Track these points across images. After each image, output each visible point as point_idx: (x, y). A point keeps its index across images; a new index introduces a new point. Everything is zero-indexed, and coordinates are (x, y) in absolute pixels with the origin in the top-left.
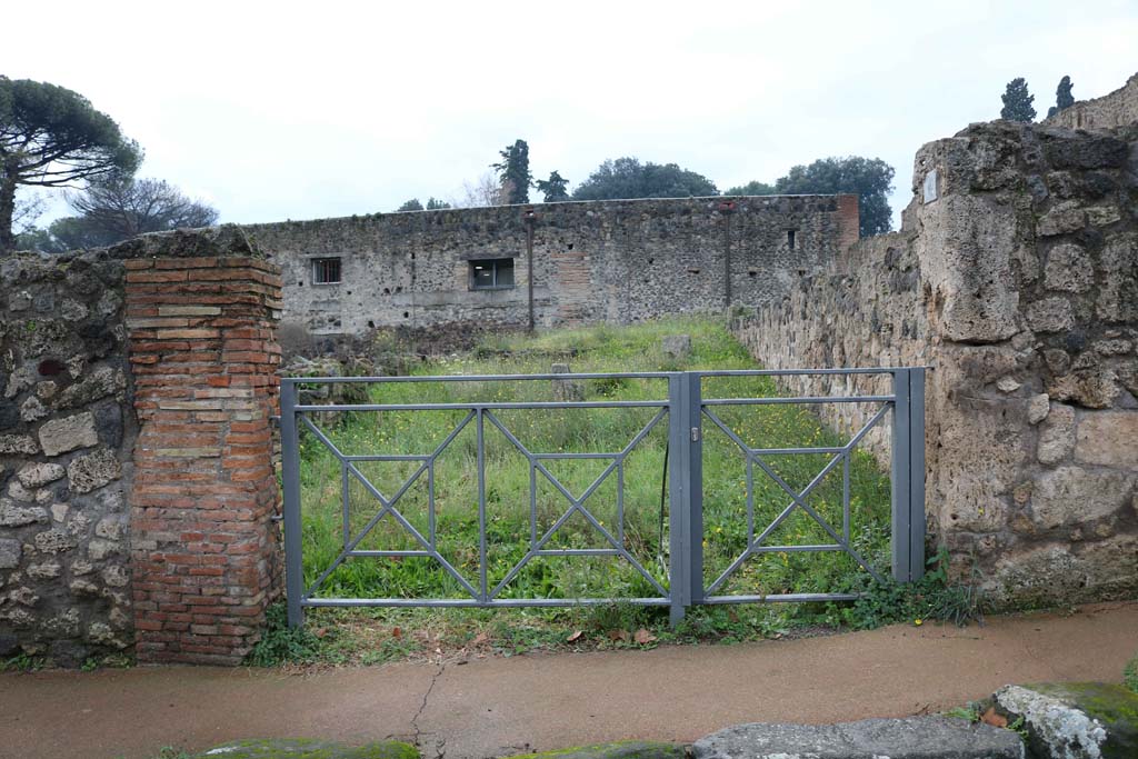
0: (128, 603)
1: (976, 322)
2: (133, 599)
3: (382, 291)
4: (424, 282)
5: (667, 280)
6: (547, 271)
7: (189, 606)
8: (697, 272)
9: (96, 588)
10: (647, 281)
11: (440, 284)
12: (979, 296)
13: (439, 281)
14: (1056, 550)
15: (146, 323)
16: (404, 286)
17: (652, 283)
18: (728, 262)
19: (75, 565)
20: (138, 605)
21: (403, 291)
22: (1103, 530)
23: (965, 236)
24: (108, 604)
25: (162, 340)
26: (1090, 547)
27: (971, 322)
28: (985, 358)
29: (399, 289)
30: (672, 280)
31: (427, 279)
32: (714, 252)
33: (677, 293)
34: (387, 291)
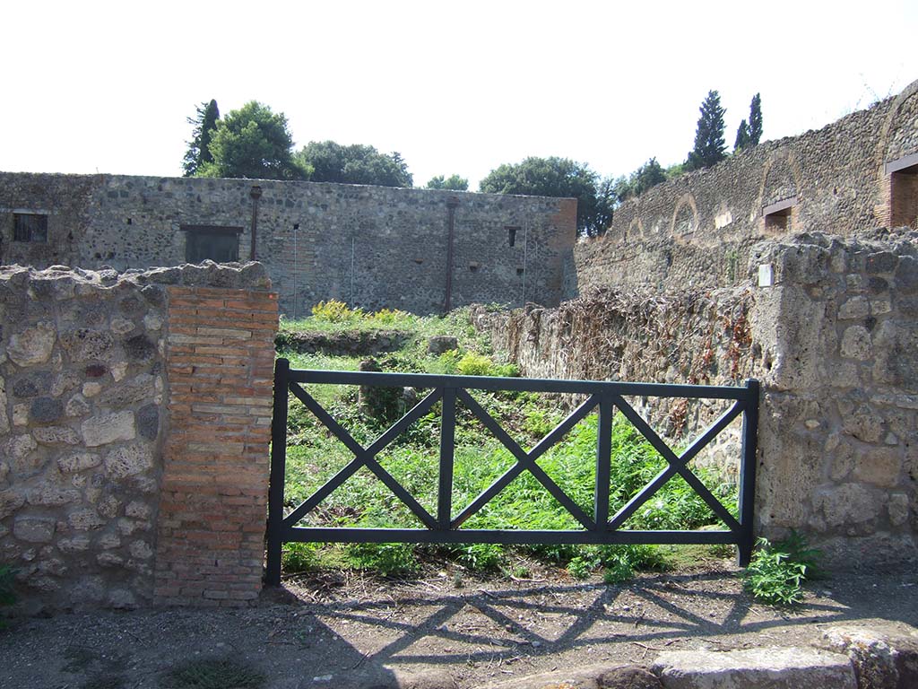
0: (150, 572)
1: (795, 378)
2: (154, 570)
3: (92, 255)
4: (140, 249)
5: (391, 267)
6: (270, 250)
7: (205, 576)
8: (420, 263)
9: (120, 560)
10: (369, 268)
11: (157, 253)
12: (797, 359)
13: (156, 250)
14: (838, 541)
15: (188, 340)
16: (118, 252)
17: (375, 270)
18: (450, 256)
19: (106, 541)
20: (159, 574)
21: (116, 256)
22: (868, 529)
23: (790, 316)
24: (131, 573)
25: (198, 355)
26: (859, 540)
27: (791, 378)
28: (799, 403)
29: (112, 255)
30: (394, 268)
31: (143, 247)
32: (437, 244)
33: (399, 282)
34: (98, 256)
